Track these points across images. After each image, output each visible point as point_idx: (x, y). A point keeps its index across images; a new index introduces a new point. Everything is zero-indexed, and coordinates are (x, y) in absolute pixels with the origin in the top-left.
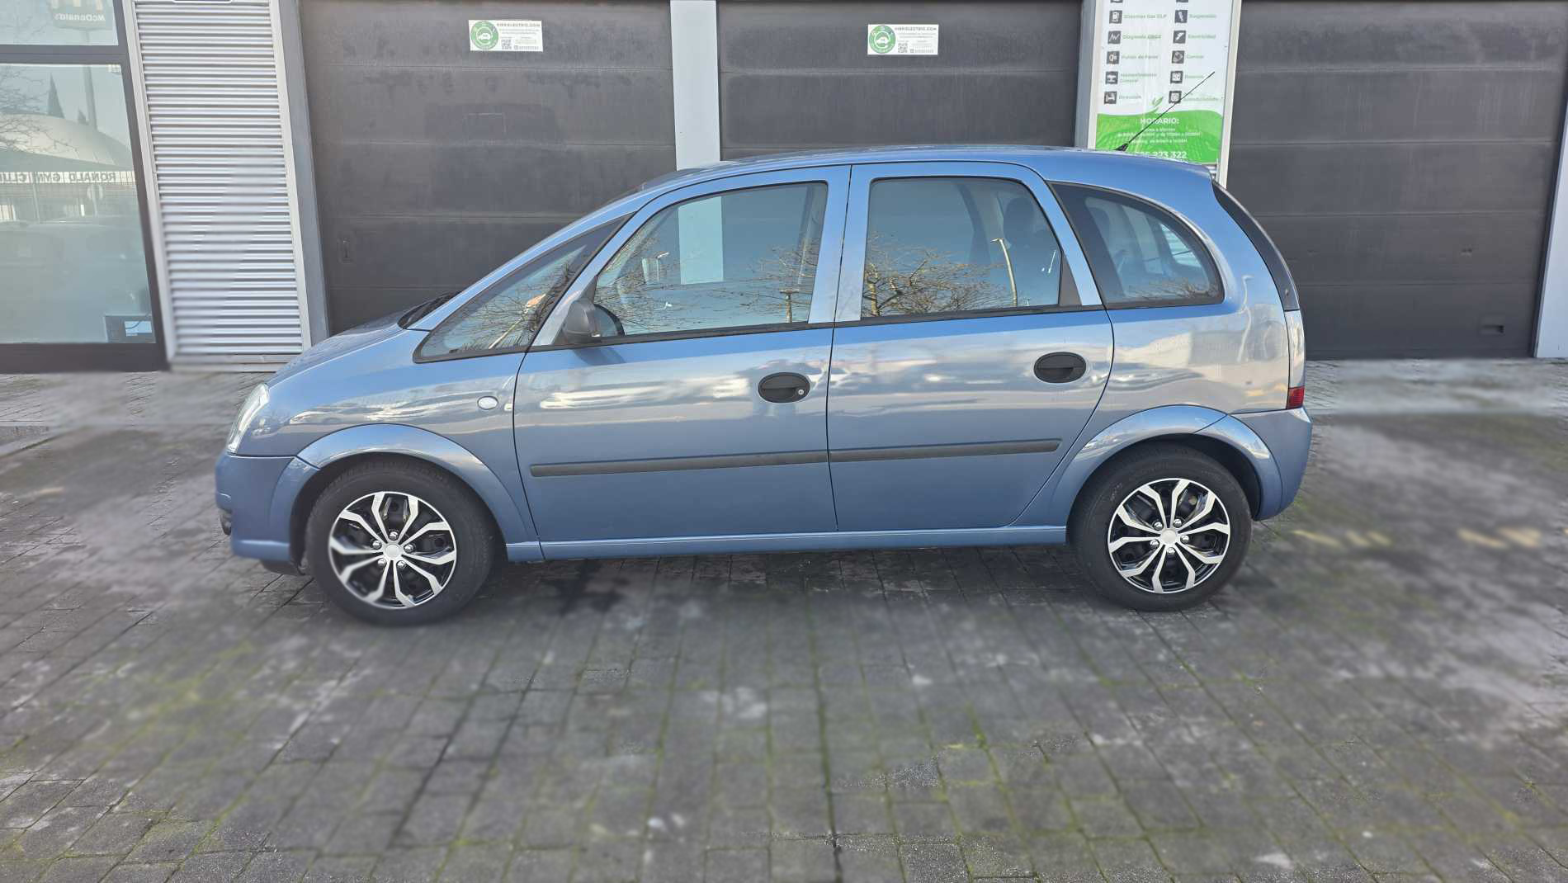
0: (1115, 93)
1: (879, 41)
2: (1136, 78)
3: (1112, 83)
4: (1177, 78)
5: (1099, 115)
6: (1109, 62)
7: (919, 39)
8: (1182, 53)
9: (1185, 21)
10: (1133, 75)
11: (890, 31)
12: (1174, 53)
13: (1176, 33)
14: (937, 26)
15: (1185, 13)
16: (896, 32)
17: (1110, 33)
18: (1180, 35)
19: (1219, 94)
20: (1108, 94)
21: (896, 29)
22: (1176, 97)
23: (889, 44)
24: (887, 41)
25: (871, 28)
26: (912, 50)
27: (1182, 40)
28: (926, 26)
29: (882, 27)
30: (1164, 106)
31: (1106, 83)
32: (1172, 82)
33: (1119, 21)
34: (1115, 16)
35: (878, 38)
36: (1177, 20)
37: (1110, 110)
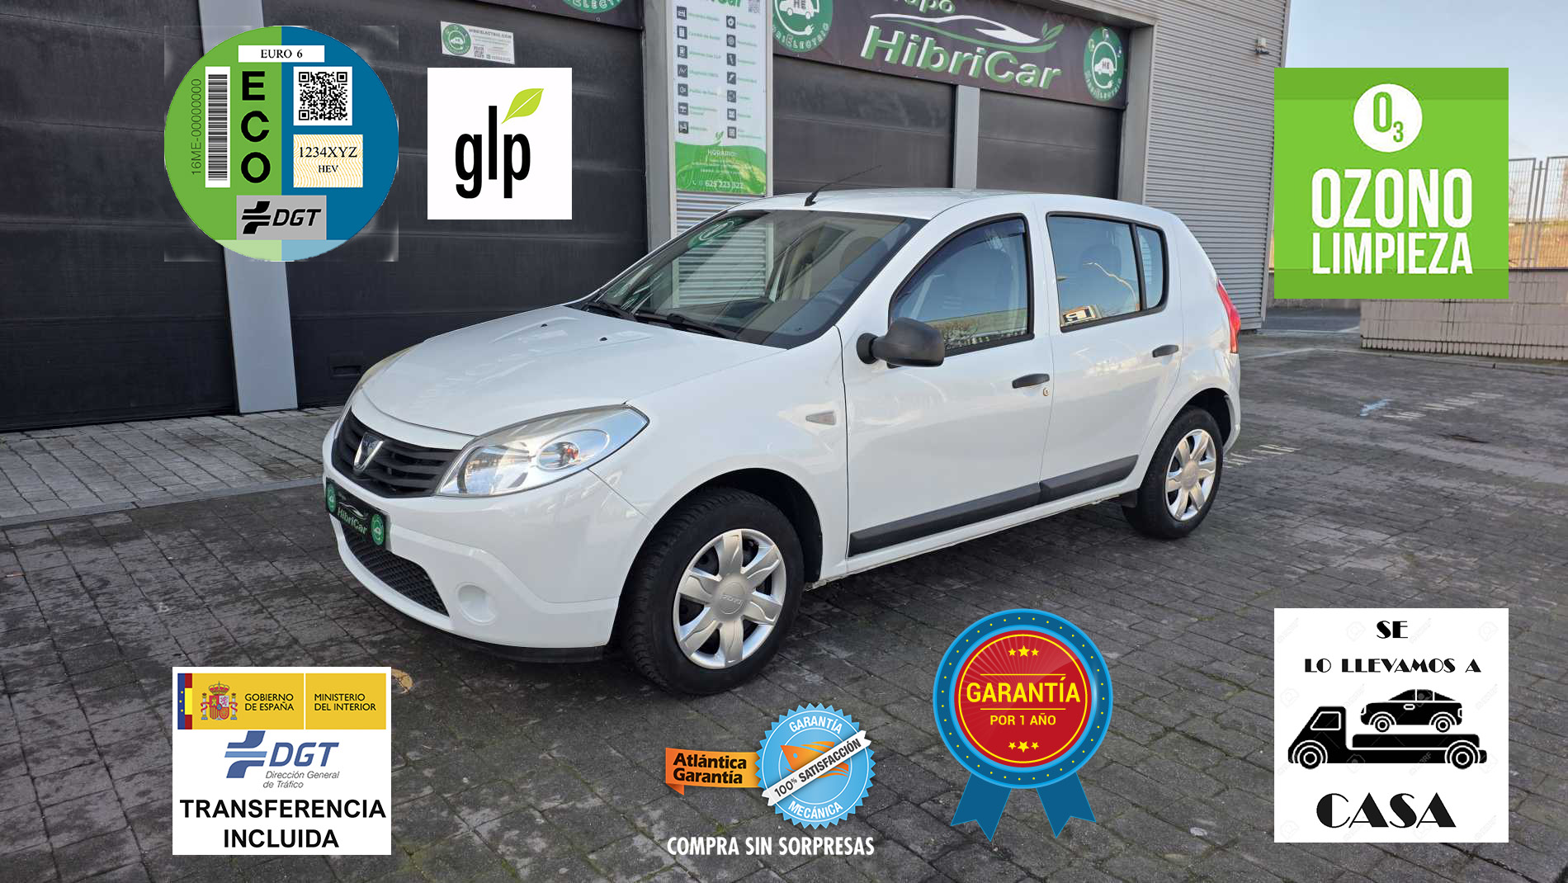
0: (687, 123)
1: (454, 41)
2: (701, 111)
3: (684, 114)
4: (732, 115)
5: (677, 144)
6: (680, 94)
7: (497, 46)
8: (734, 92)
9: (734, 65)
10: (700, 109)
11: (465, 32)
12: (728, 92)
13: (729, 74)
14: (511, 34)
15: (734, 56)
16: (471, 34)
17: (679, 66)
18: (732, 76)
19: (763, 134)
20: (681, 123)
21: (471, 31)
22: (732, 133)
23: (464, 45)
24: (462, 42)
25: (444, 25)
26: (488, 56)
27: (733, 82)
28: (501, 33)
29: (456, 26)
30: (725, 142)
31: (680, 113)
32: (729, 118)
33: (685, 56)
34: (682, 51)
35: (452, 38)
36: (729, 63)
37: (682, 138)
